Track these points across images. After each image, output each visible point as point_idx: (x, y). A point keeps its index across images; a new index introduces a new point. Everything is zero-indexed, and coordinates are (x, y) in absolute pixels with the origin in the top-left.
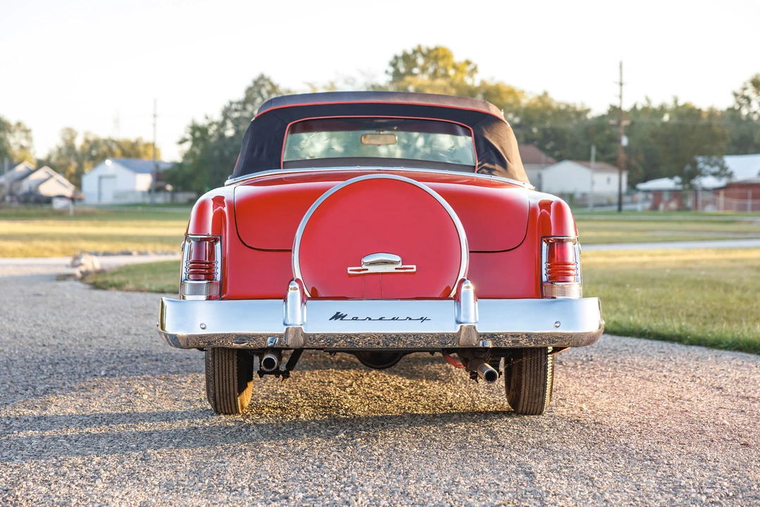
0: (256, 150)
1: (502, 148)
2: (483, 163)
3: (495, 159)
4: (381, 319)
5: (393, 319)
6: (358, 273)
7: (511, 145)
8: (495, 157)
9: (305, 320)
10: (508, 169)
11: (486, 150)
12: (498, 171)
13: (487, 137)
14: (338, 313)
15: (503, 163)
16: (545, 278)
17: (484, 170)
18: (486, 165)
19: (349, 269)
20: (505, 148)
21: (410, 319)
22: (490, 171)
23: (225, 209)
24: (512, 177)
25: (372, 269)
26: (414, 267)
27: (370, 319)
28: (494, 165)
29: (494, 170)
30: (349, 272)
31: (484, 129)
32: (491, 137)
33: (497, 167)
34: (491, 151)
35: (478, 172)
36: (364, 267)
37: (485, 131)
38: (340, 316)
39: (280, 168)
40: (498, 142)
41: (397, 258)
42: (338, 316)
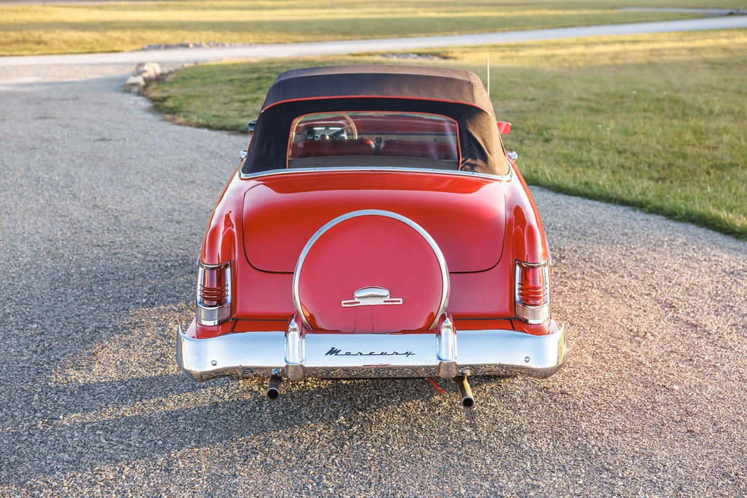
0: (265, 145)
1: (484, 140)
2: (466, 160)
3: (477, 153)
4: (371, 354)
5: (382, 354)
6: (351, 305)
7: (491, 135)
8: (477, 151)
9: (304, 357)
10: (489, 163)
11: (470, 145)
12: (480, 166)
13: (471, 130)
14: (333, 348)
15: (485, 158)
16: (518, 298)
17: (467, 167)
18: (469, 160)
19: (343, 302)
20: (486, 140)
21: (397, 354)
22: (472, 168)
23: (234, 230)
24: (492, 172)
25: (363, 302)
26: (401, 300)
27: (361, 354)
28: (476, 159)
29: (476, 165)
30: (343, 305)
31: (467, 121)
32: (473, 130)
33: (479, 162)
34: (473, 145)
35: (461, 170)
36: (356, 300)
37: (469, 124)
38: (335, 351)
39: (285, 168)
40: (480, 134)
41: (386, 292)
42: (333, 352)
